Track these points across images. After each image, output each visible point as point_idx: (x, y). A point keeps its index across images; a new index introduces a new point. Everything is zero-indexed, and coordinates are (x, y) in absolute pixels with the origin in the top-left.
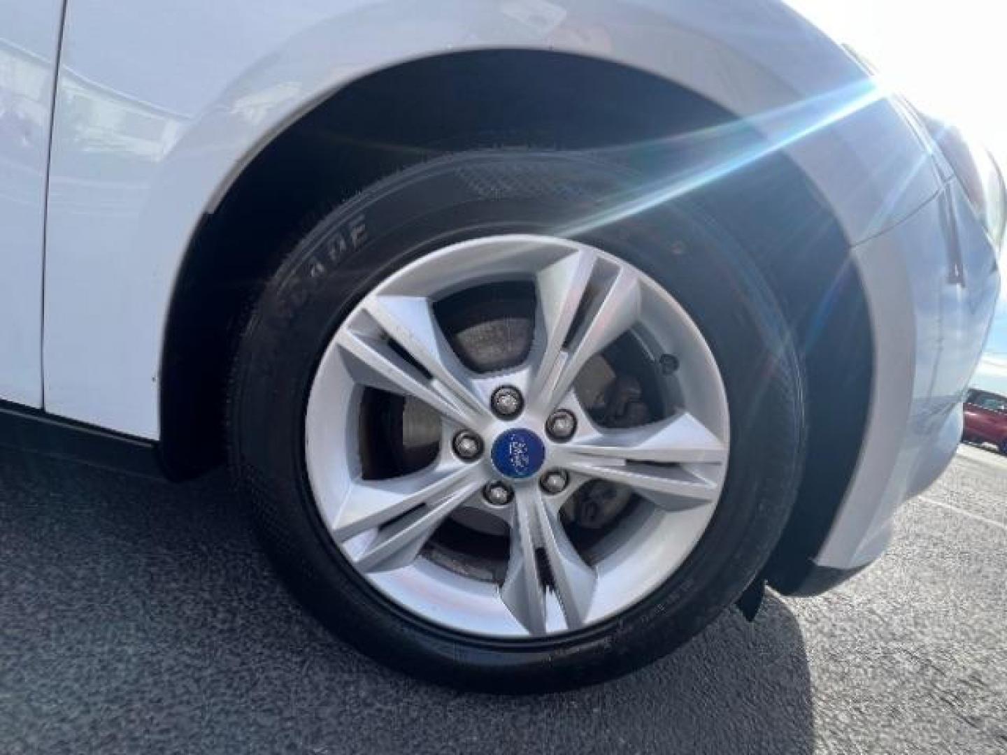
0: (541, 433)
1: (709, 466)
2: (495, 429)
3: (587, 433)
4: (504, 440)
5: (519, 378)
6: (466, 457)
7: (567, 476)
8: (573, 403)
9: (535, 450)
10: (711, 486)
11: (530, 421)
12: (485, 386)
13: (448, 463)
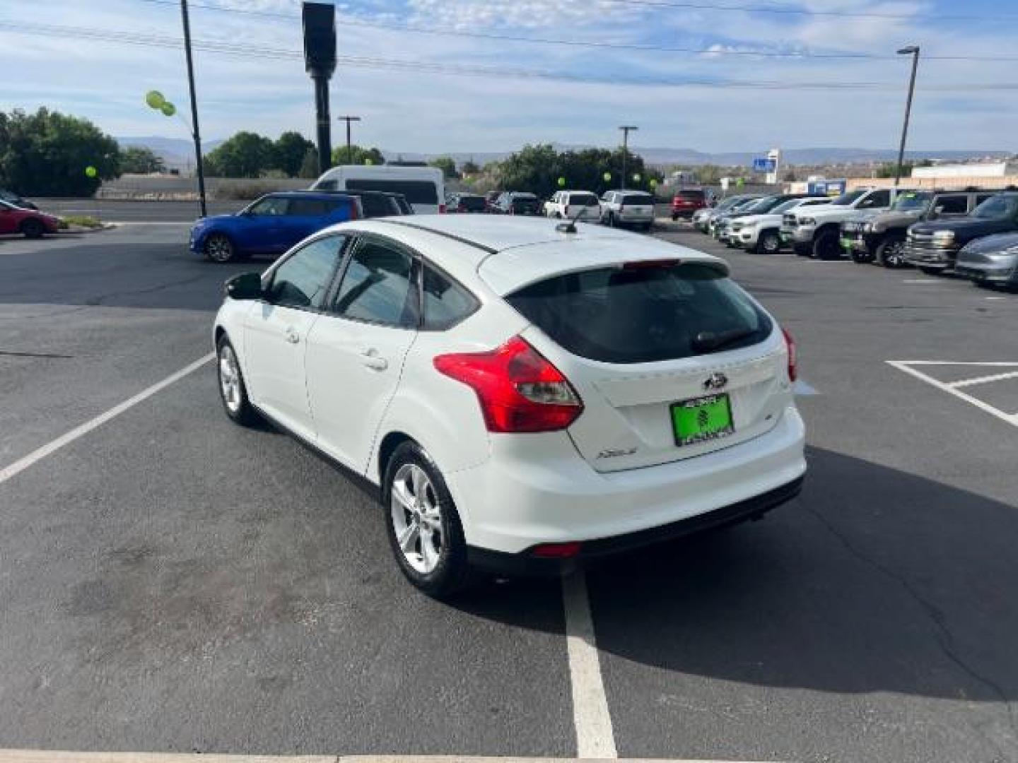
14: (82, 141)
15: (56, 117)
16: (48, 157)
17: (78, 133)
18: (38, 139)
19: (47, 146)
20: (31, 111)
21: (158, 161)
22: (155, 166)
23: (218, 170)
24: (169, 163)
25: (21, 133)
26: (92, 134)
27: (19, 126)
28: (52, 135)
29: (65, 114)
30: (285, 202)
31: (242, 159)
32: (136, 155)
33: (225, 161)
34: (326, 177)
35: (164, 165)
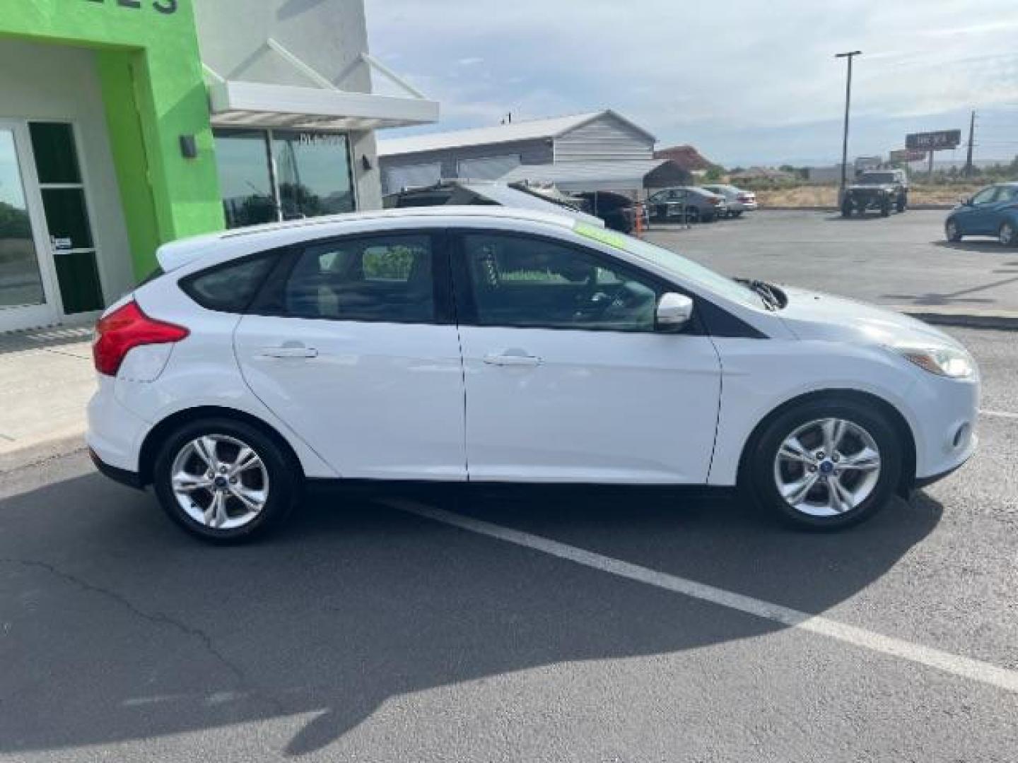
0: (831, 462)
1: (875, 459)
2: (819, 463)
3: (842, 458)
4: (822, 466)
5: (822, 449)
6: (812, 471)
7: (840, 470)
8: (836, 452)
9: (830, 465)
10: (877, 464)
11: (828, 459)
12: (814, 453)
13: (808, 474)
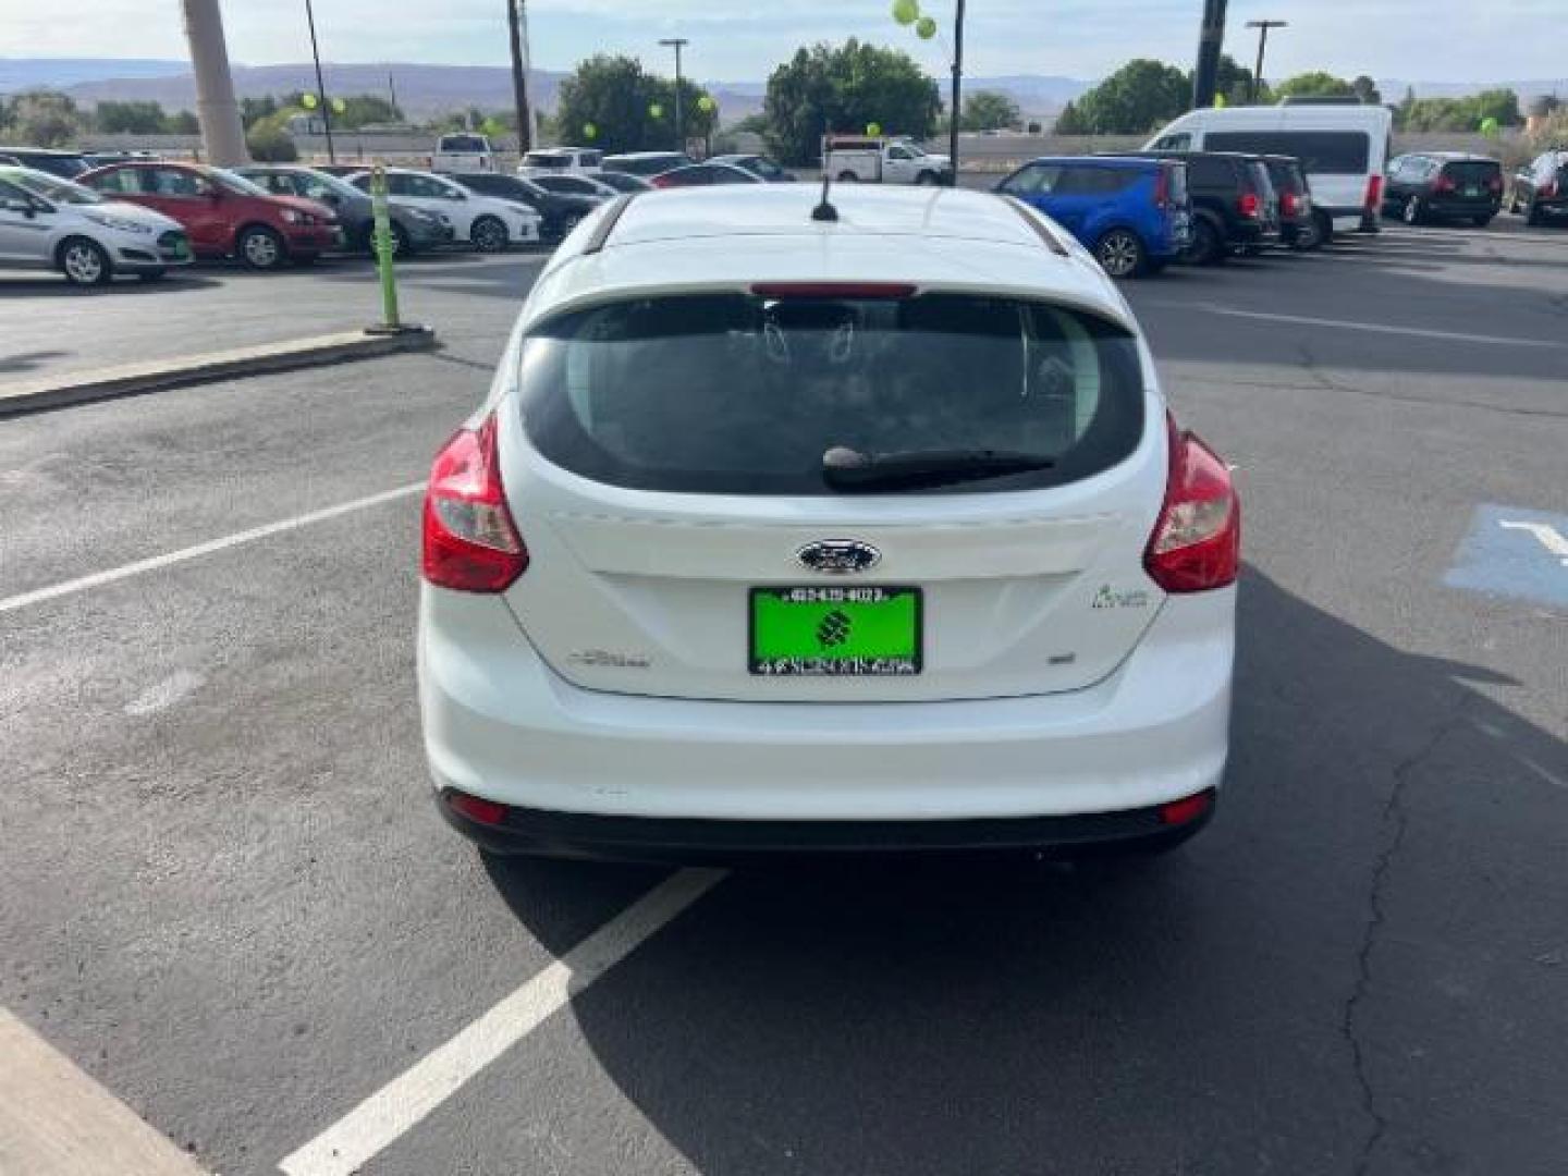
14: (893, 86)
15: (867, 49)
16: (848, 111)
17: (889, 73)
18: (840, 85)
19: (849, 93)
20: (837, 43)
21: (1014, 111)
22: (1009, 120)
23: (1090, 124)
24: (1028, 114)
25: (821, 78)
26: (908, 74)
27: (820, 65)
28: (858, 78)
29: (878, 46)
30: (1057, 172)
31: (1131, 104)
32: (986, 102)
33: (1104, 107)
34: (1170, 131)
35: (1019, 118)
